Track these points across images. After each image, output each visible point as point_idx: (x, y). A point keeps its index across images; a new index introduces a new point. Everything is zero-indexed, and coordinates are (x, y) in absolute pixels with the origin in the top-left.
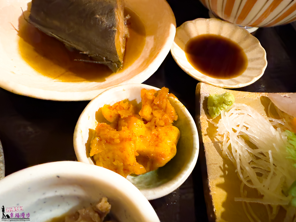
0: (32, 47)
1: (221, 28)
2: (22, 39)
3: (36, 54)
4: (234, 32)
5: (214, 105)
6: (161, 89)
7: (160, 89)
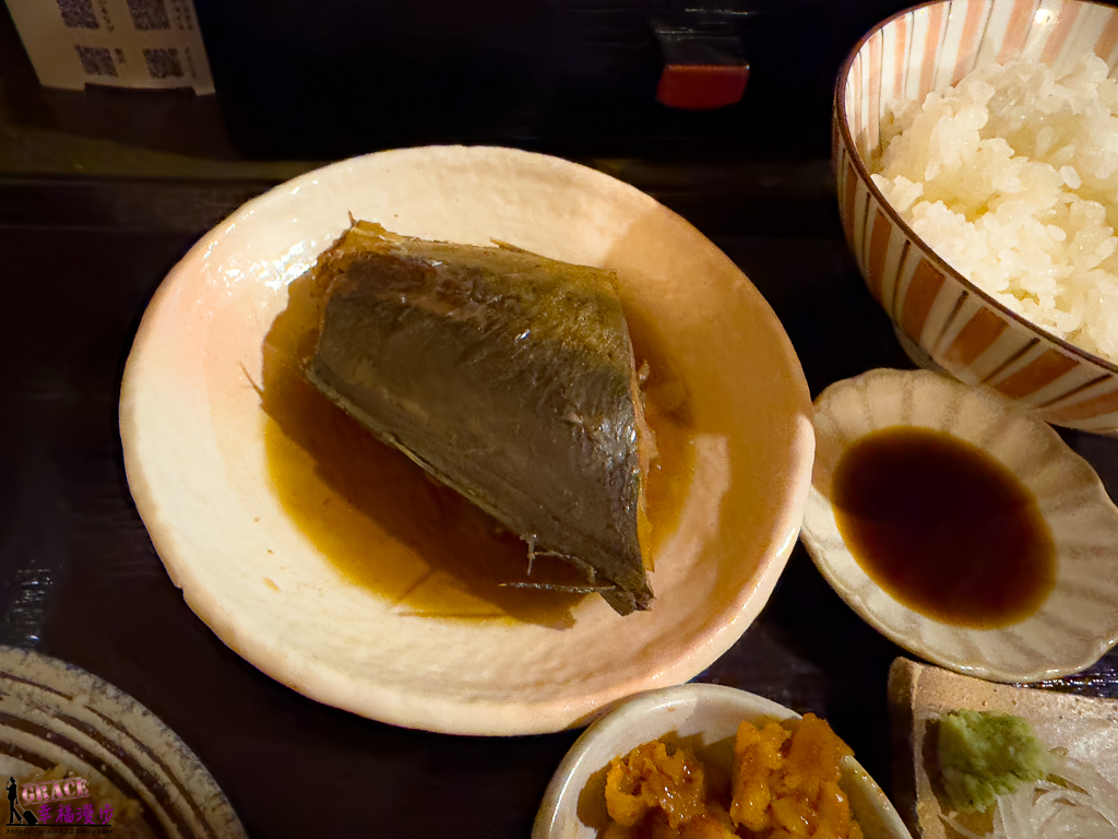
0: (309, 462)
1: (954, 408)
2: (276, 426)
3: (325, 491)
4: (1001, 428)
5: (969, 769)
6: (801, 714)
7: (800, 717)
